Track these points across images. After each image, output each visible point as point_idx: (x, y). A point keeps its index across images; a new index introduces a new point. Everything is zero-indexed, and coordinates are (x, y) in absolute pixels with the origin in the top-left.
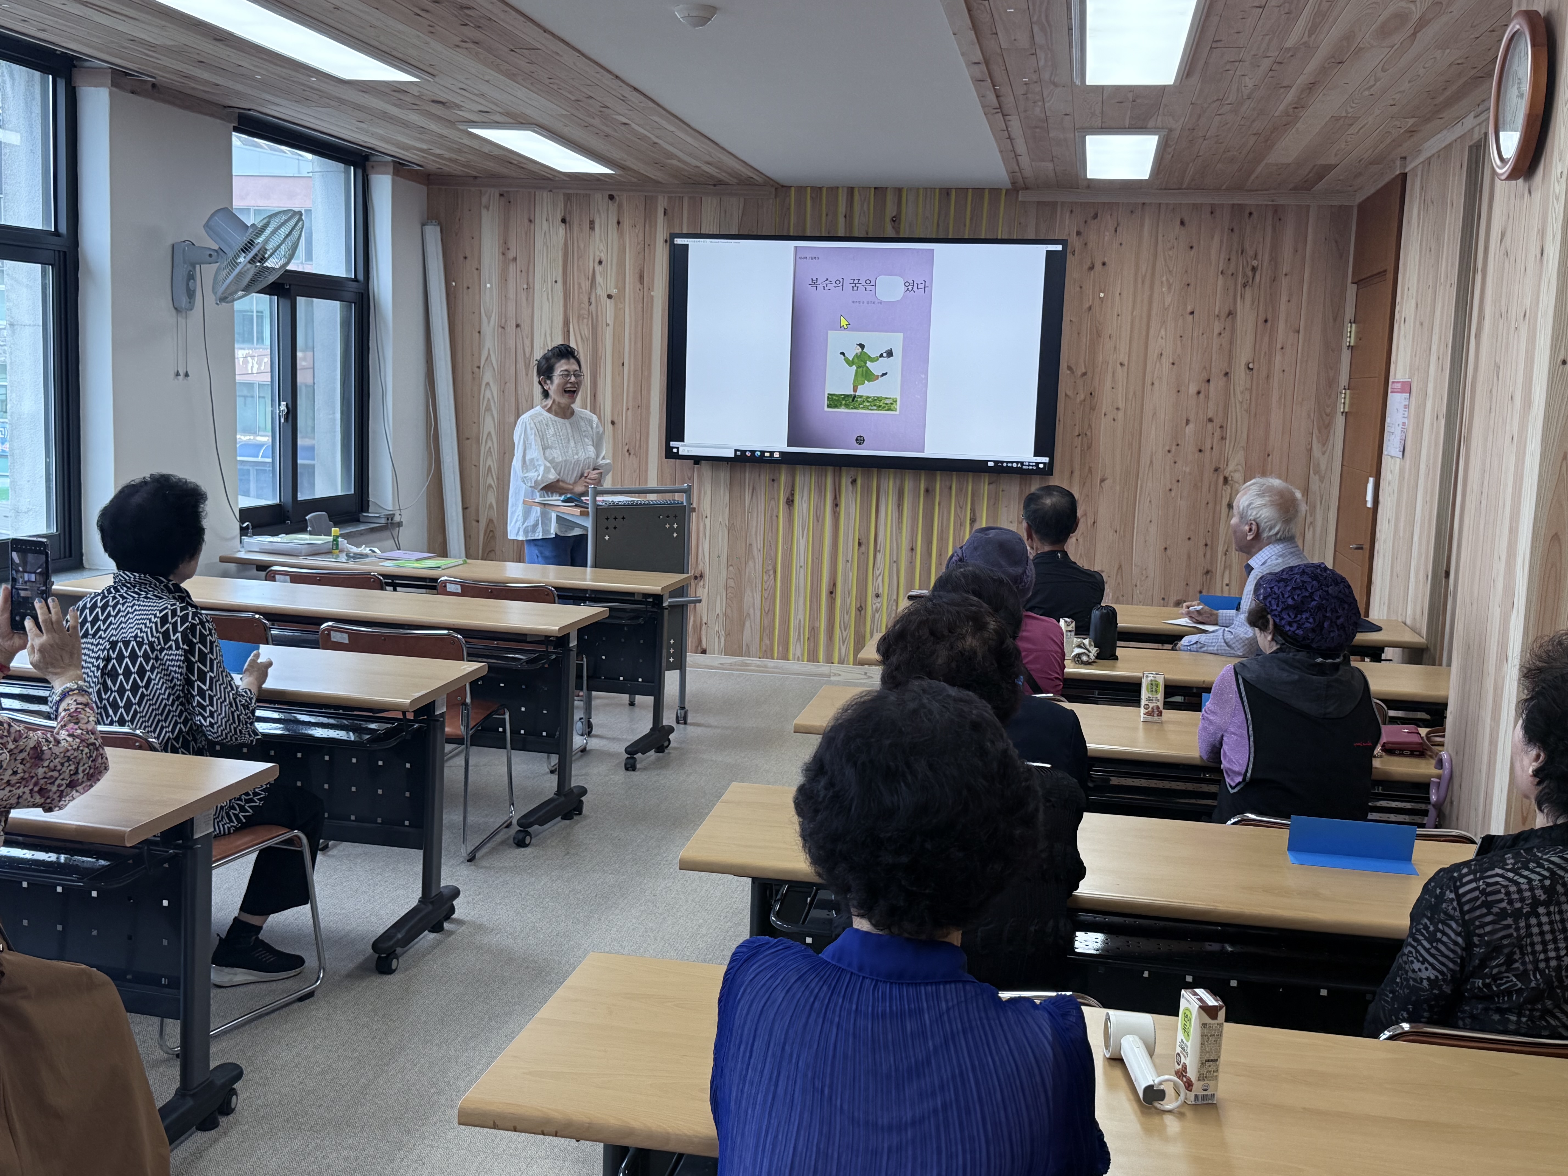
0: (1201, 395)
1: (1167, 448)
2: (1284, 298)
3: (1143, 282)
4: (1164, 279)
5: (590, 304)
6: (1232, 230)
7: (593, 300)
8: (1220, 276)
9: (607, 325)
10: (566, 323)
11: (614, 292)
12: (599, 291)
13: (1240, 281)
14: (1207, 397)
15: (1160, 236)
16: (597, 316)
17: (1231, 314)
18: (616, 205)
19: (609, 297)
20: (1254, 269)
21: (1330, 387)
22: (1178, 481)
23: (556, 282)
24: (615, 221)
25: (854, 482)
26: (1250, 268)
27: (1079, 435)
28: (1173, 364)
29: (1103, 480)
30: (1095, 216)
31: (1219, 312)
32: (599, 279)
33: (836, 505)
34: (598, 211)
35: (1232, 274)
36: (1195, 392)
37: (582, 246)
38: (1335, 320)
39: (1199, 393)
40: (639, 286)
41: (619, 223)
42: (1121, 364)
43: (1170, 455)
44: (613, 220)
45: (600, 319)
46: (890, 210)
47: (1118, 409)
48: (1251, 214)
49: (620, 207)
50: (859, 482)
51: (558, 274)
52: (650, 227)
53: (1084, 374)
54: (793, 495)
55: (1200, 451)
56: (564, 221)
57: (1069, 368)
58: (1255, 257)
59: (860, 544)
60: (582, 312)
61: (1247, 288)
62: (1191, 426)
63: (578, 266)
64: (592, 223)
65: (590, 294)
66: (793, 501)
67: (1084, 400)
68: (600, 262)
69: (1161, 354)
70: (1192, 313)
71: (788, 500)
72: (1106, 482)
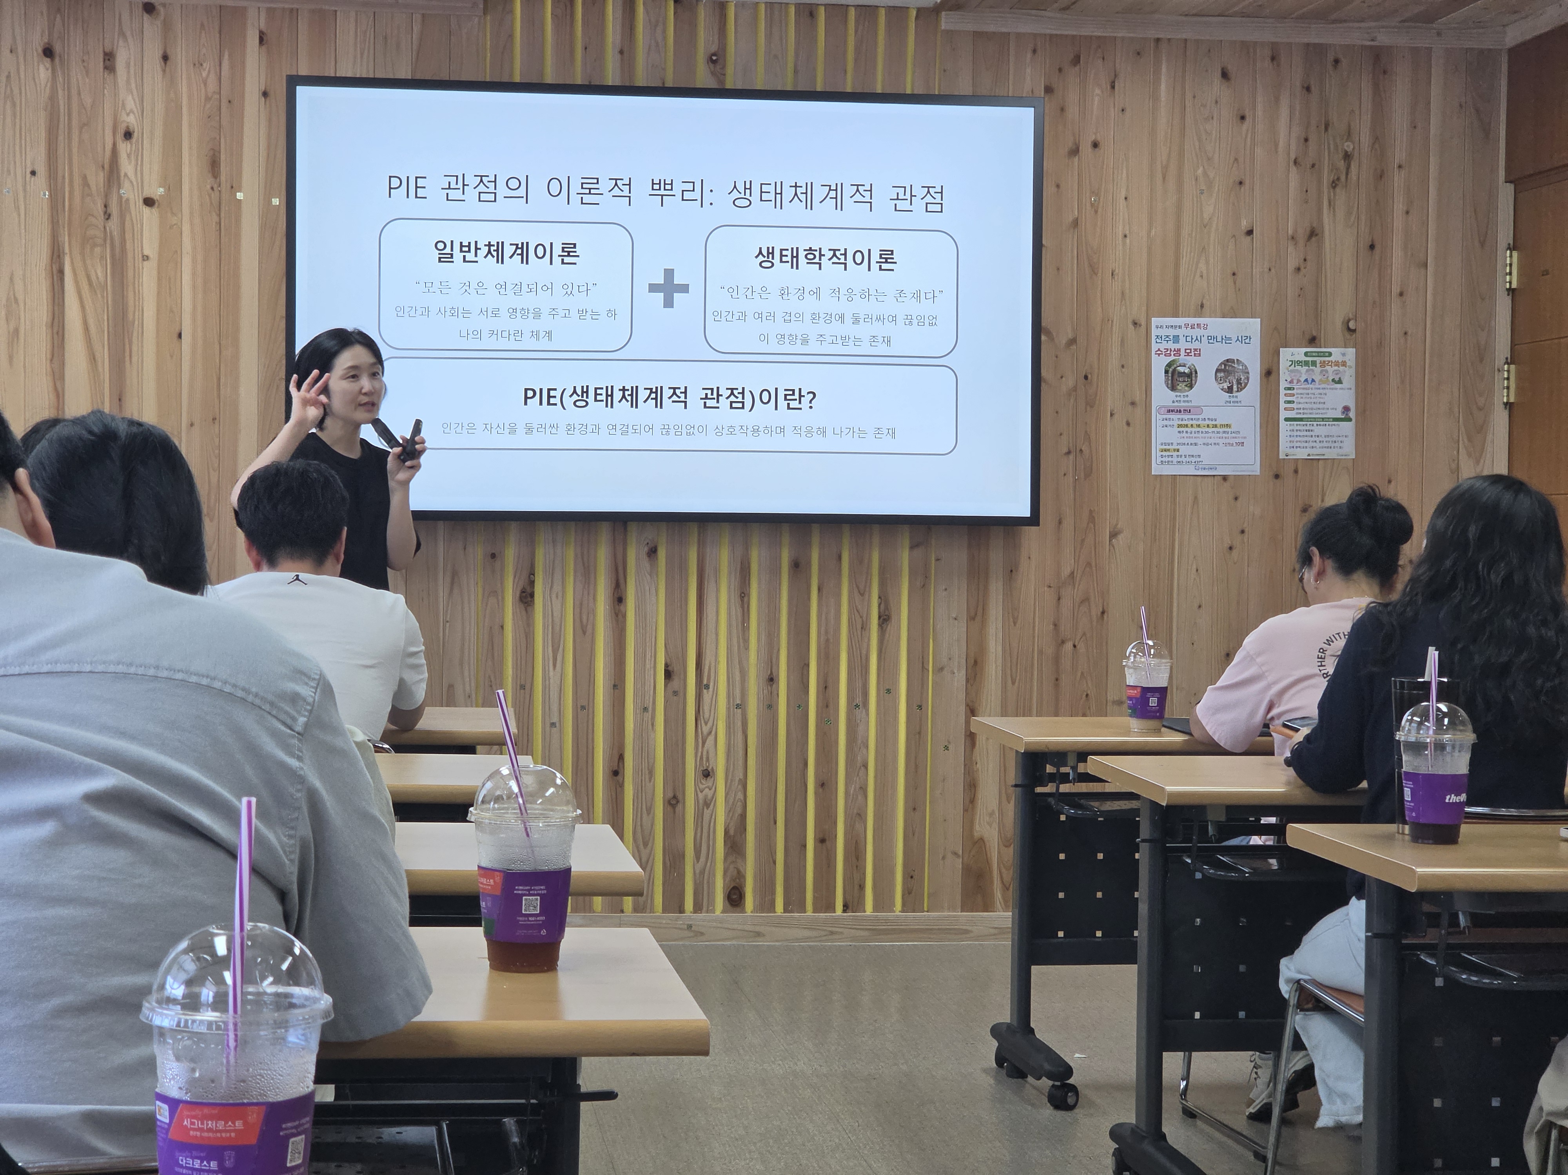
2: (1399, 206)
3: (1164, 178)
4: (1200, 171)
5: (108, 216)
6: (1308, 89)
7: (114, 209)
8: (1293, 169)
9: (146, 258)
10: (56, 256)
11: (158, 192)
12: (126, 191)
13: (1326, 178)
15: (1189, 96)
16: (123, 241)
17: (1313, 234)
18: (159, 23)
19: (149, 202)
20: (1347, 157)
21: (1481, 360)
22: (1243, 532)
23: (33, 173)
24: (158, 54)
25: (653, 552)
26: (1341, 155)
27: (1069, 453)
29: (1114, 535)
30: (1076, 61)
31: (1295, 231)
32: (126, 167)
33: (619, 599)
34: (122, 34)
35: (1313, 166)
37: (88, 101)
38: (1482, 244)
40: (210, 181)
41: (165, 58)
42: (1135, 324)
44: (153, 53)
45: (129, 245)
46: (704, 41)
47: (1133, 404)
48: (1337, 61)
49: (167, 27)
50: (662, 553)
51: (38, 157)
52: (232, 67)
53: (1073, 341)
54: (532, 583)
55: (1277, 476)
56: (48, 52)
58: (1349, 135)
59: (668, 674)
60: (91, 232)
61: (1338, 190)
63: (81, 141)
64: (109, 58)
65: (107, 196)
67: (1075, 389)
68: (128, 135)
69: (1202, 306)
70: (1250, 232)
71: (524, 594)
72: (1120, 537)
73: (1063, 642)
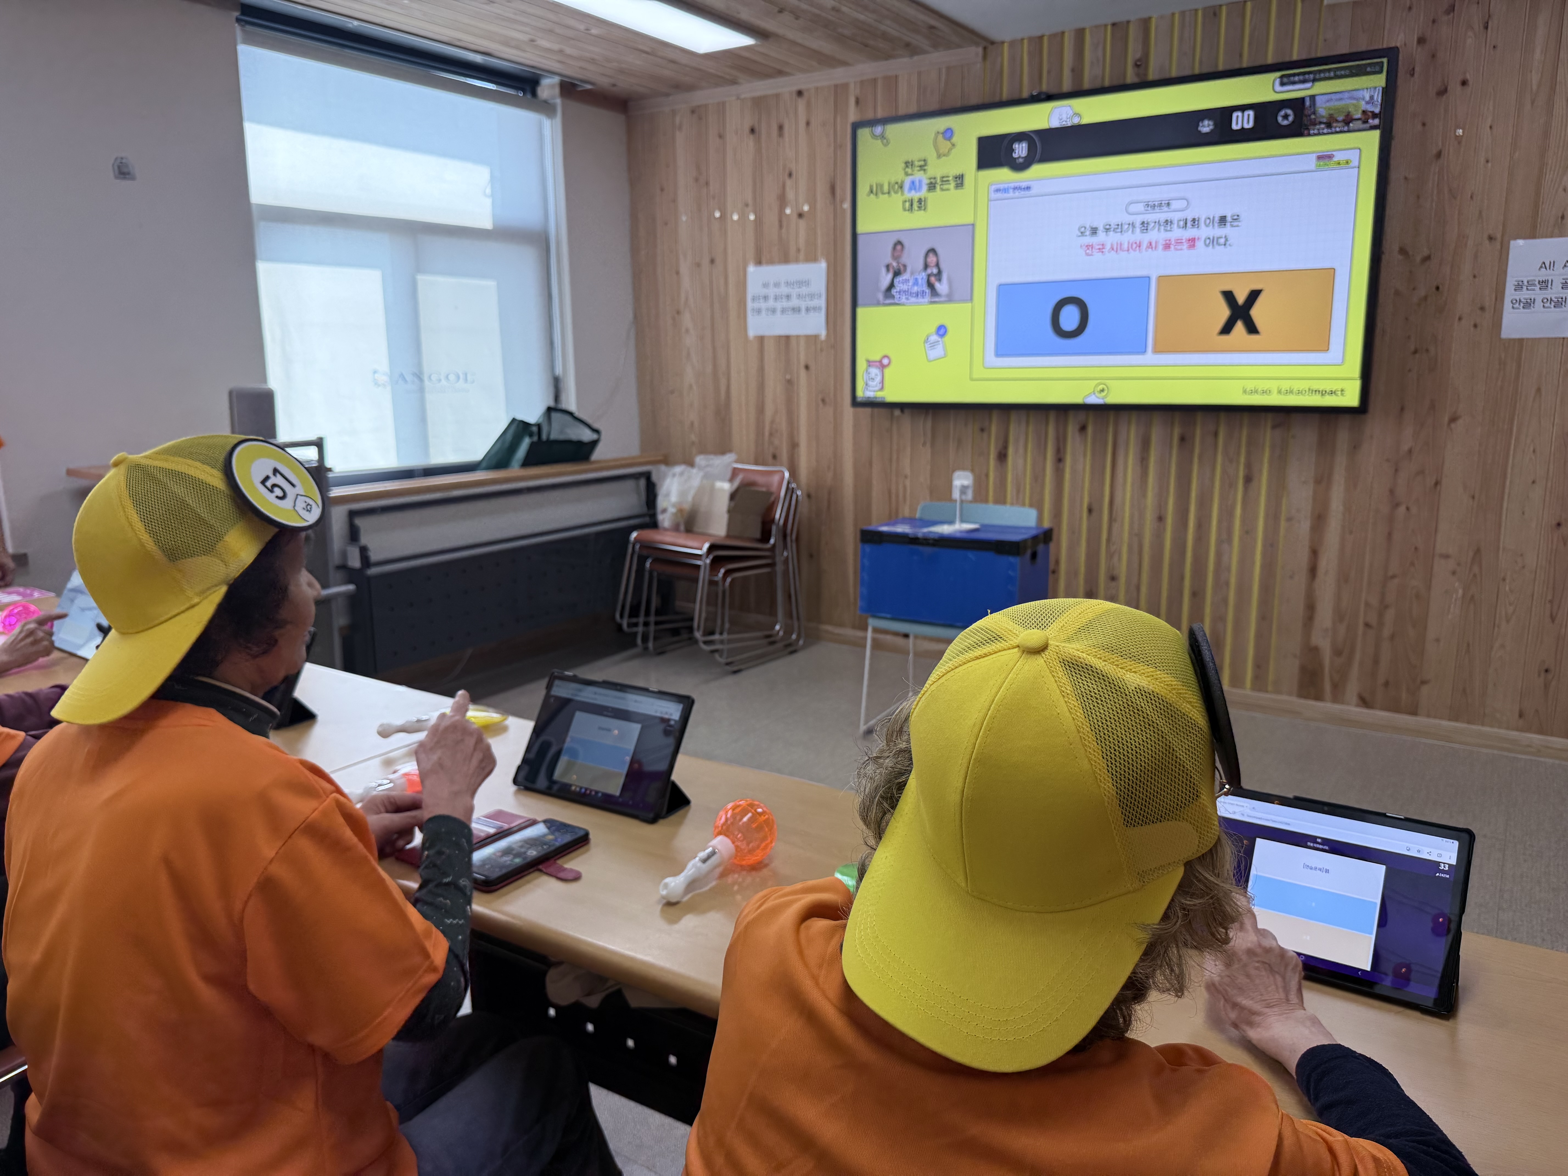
3: (1533, 103)
7: (784, 222)
12: (789, 210)
18: (805, 102)
23: (747, 205)
24: (805, 122)
25: (1083, 428)
27: (1415, 352)
29: (1453, 419)
30: (1450, 10)
32: (789, 195)
33: (1060, 460)
34: (787, 113)
37: (771, 157)
40: (830, 199)
41: (808, 123)
44: (802, 121)
46: (1133, 52)
49: (809, 104)
50: (1090, 430)
52: (841, 123)
53: (1428, 258)
54: (1005, 448)
56: (752, 131)
57: (1403, 251)
59: (1090, 511)
64: (781, 128)
65: (780, 214)
66: (1004, 456)
67: (1425, 298)
68: (790, 175)
71: (1001, 455)
72: (1459, 421)
73: (1398, 504)
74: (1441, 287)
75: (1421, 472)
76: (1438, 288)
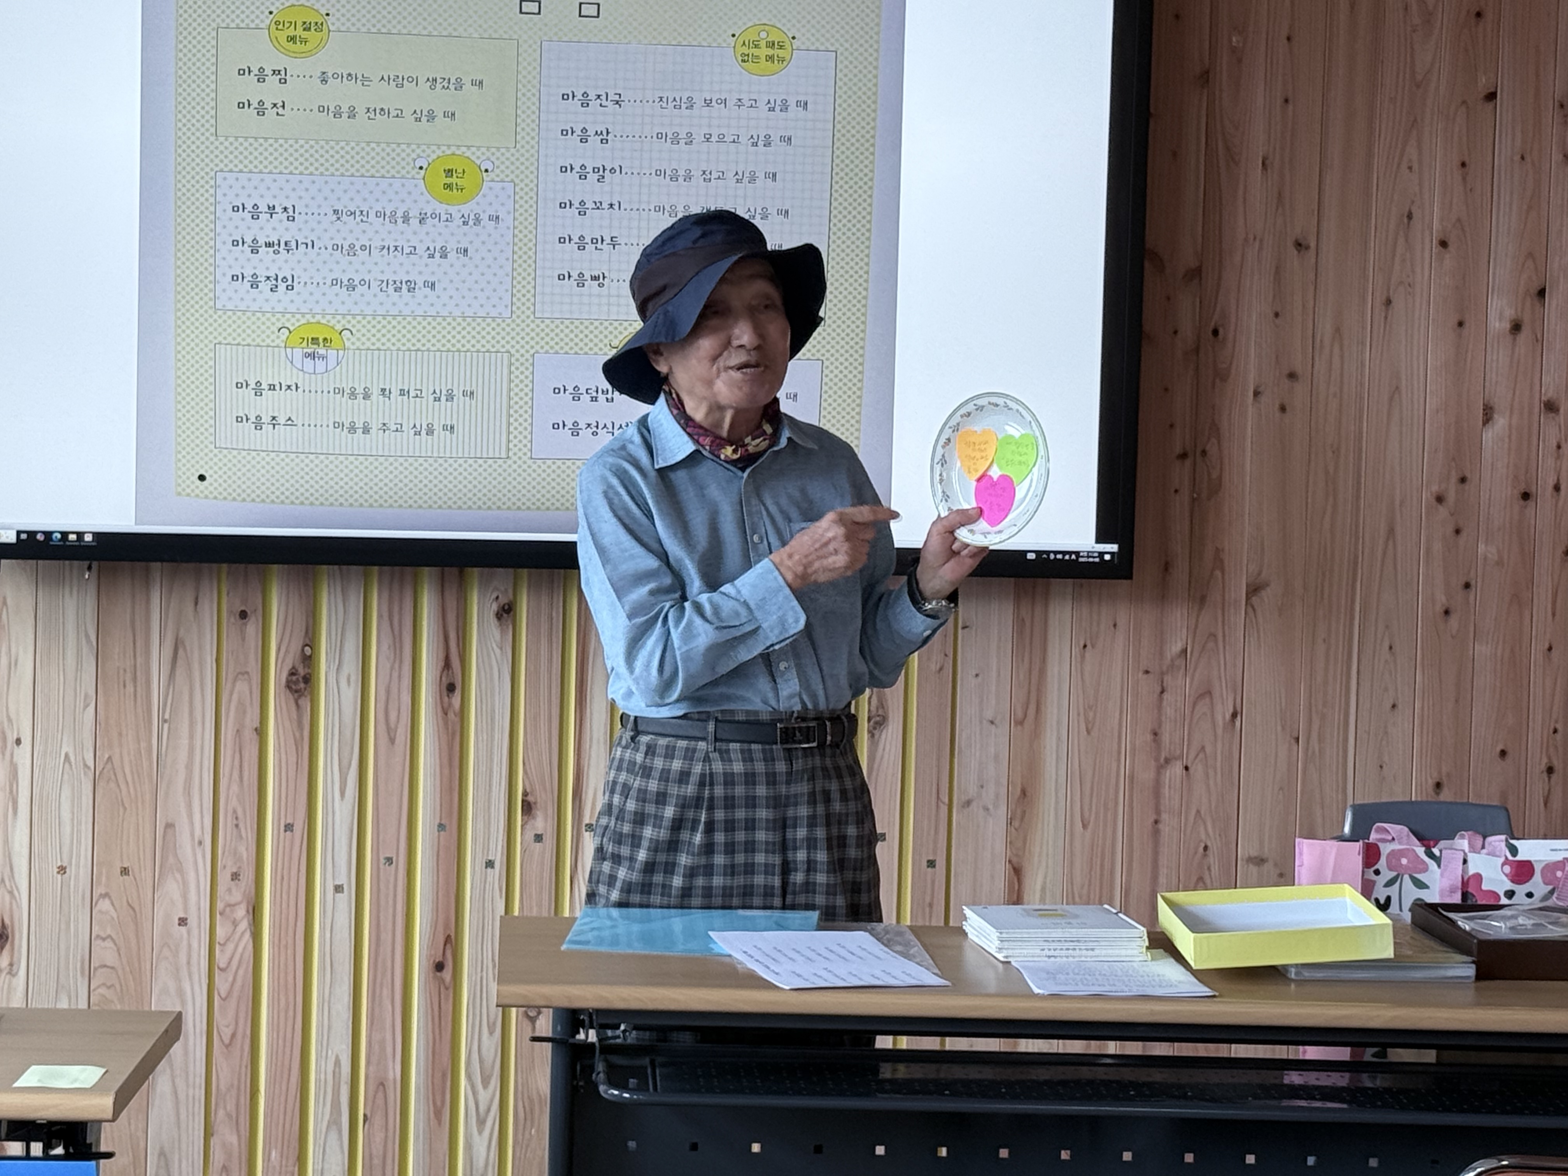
0: (1525, 335)
1: (1435, 488)
14: (1538, 340)
22: (1467, 586)
25: (506, 612)
27: (1183, 456)
28: (1444, 244)
29: (1254, 590)
33: (451, 687)
36: (1507, 326)
39: (1516, 327)
42: (1299, 245)
43: (1443, 512)
47: (1292, 376)
50: (522, 612)
53: (1195, 274)
54: (307, 659)
55: (1526, 496)
59: (528, 808)
62: (1500, 422)
66: (307, 679)
69: (1410, 216)
70: (1491, 96)
71: (294, 678)
72: (1267, 594)
73: (1167, 761)
74: (1221, 331)
75: (1206, 693)
76: (1215, 332)
